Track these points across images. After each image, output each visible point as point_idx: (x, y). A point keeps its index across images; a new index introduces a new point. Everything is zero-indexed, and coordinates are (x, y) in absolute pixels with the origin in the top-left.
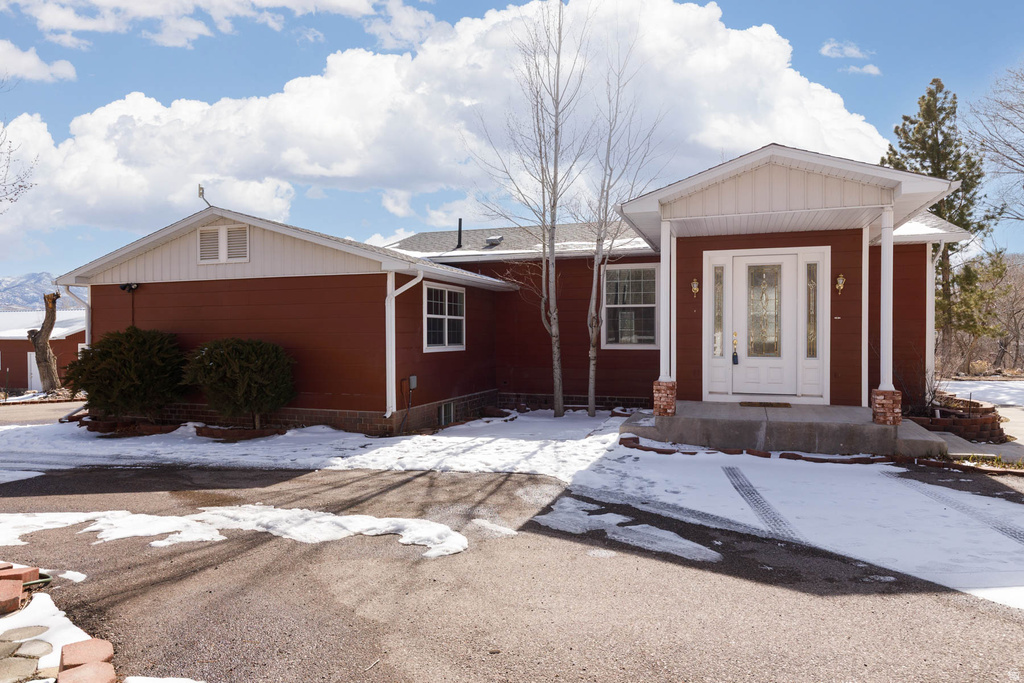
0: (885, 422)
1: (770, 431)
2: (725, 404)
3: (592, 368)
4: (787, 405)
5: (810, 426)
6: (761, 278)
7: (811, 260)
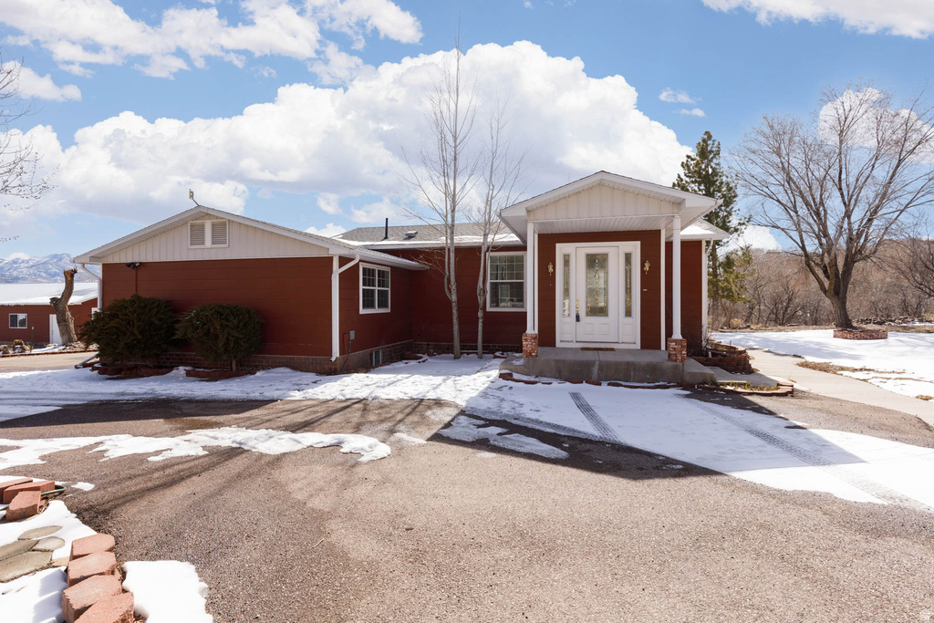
0: (676, 360)
1: (601, 368)
2: (571, 349)
3: (480, 324)
4: (612, 349)
5: (628, 363)
6: (595, 262)
7: (628, 251)
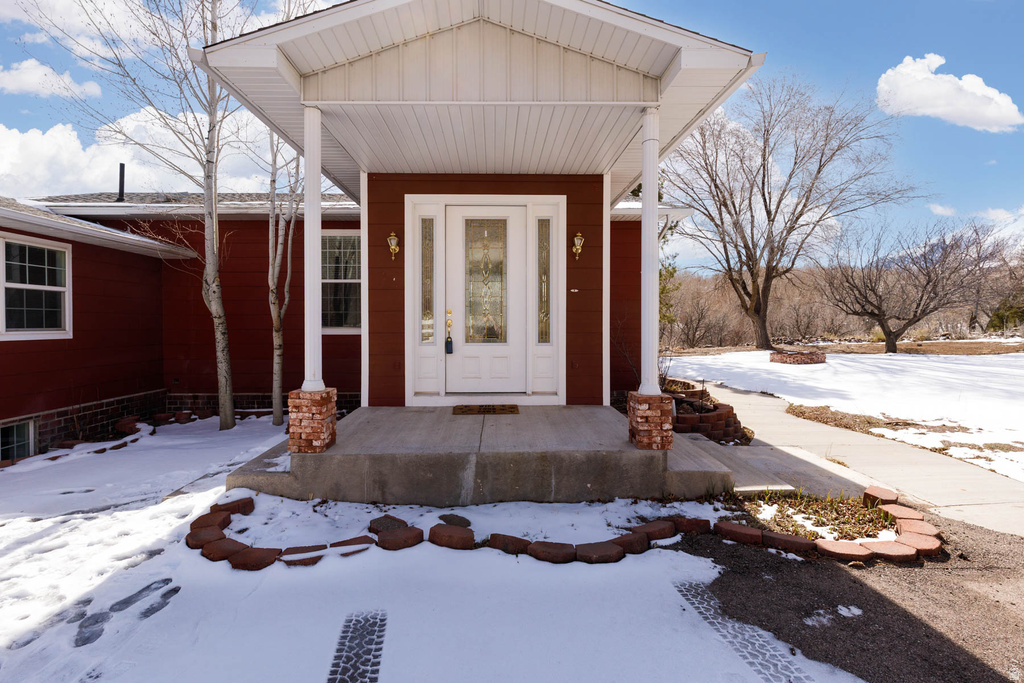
0: (649, 446)
1: (482, 470)
3: (277, 360)
4: (512, 409)
5: (544, 457)
6: (481, 234)
7: (544, 215)
